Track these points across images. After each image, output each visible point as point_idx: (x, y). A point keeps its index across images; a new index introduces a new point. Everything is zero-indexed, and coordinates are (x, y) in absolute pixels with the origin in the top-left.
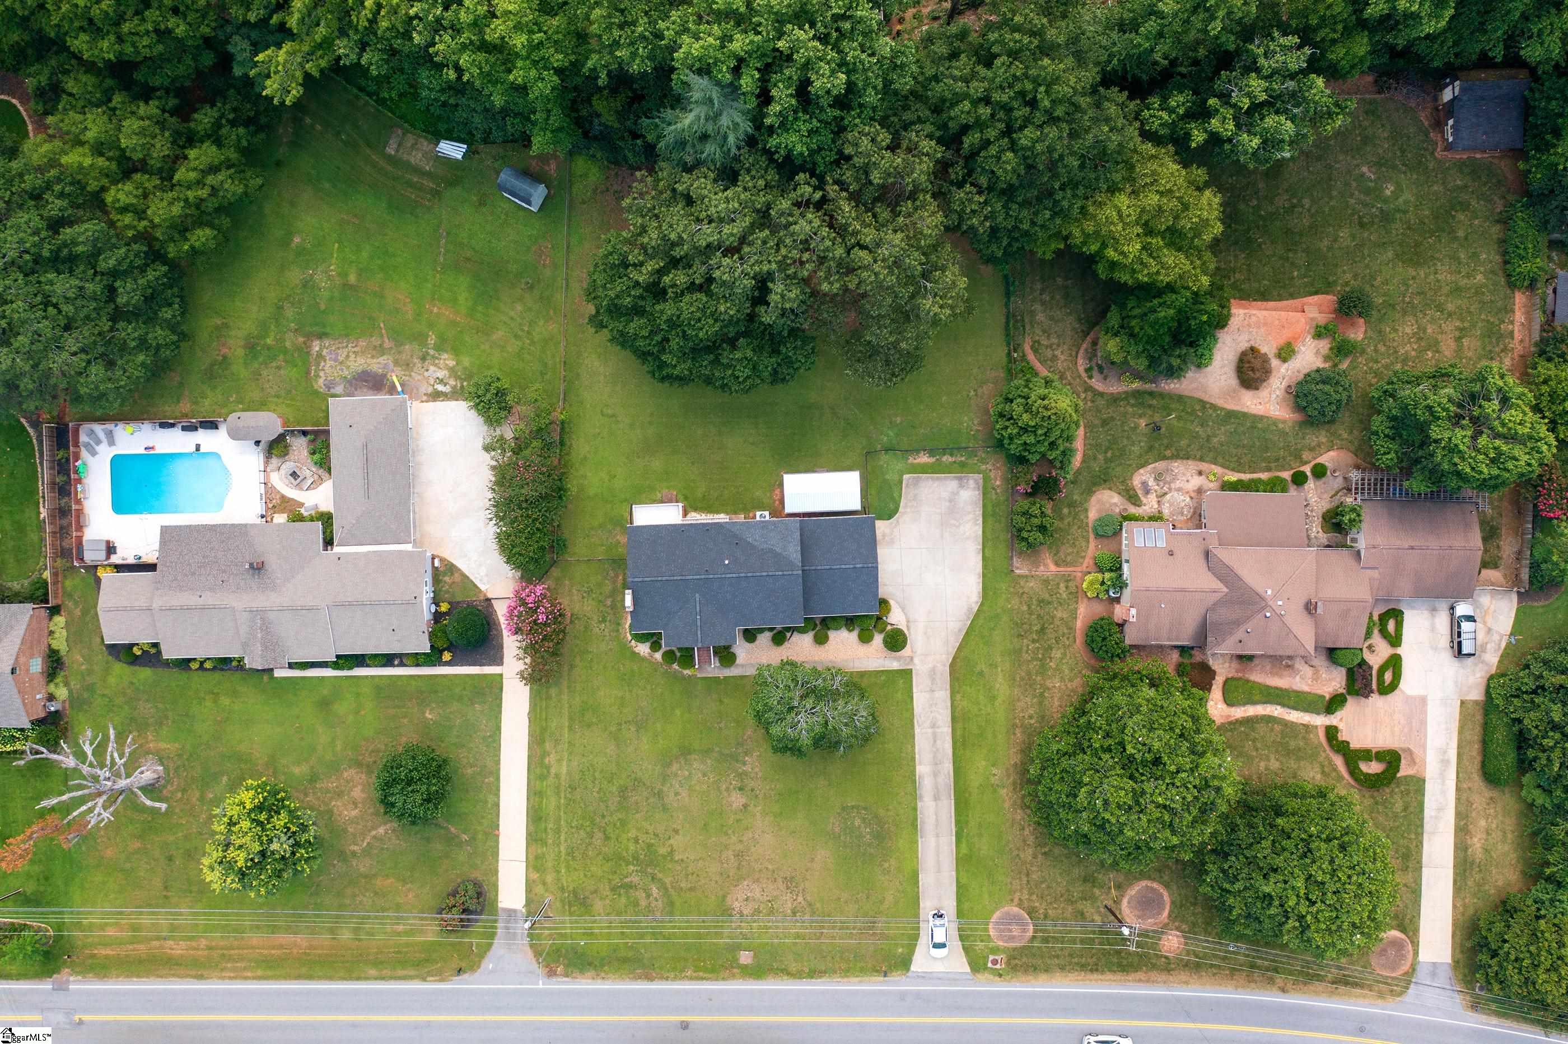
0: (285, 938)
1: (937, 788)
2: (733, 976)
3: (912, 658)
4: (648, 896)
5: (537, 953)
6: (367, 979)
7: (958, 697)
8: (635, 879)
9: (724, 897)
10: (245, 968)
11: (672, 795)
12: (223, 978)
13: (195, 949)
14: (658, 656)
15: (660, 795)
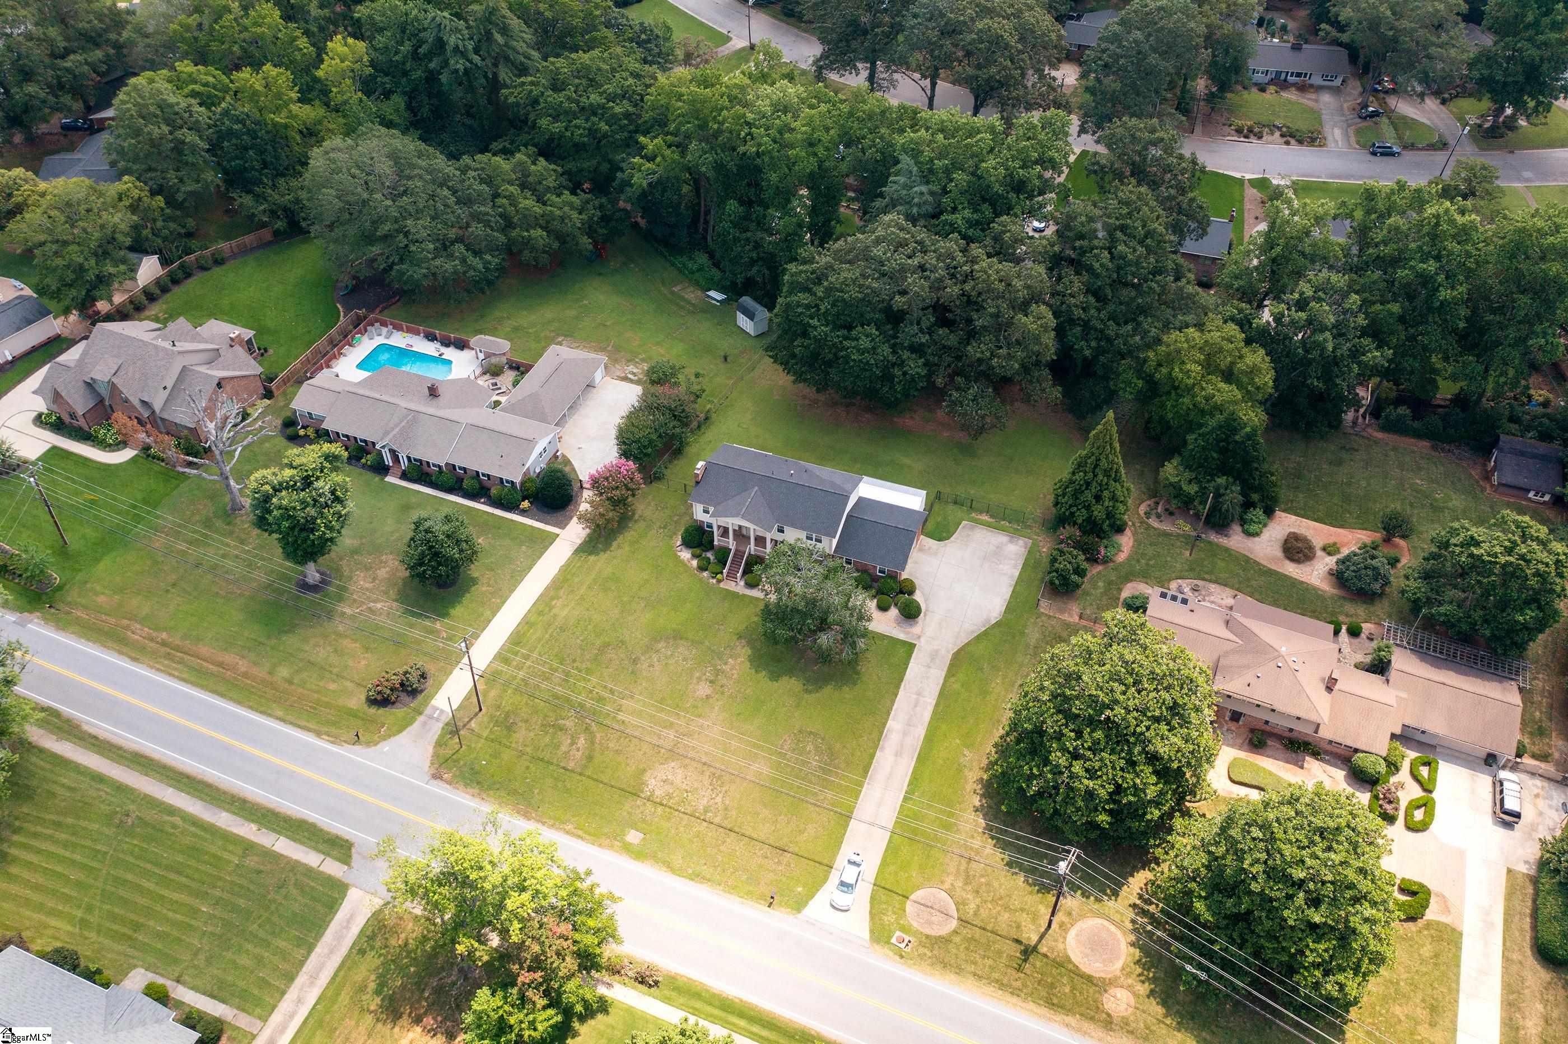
0: (229, 658)
1: (902, 745)
2: (611, 847)
3: (919, 637)
4: (572, 744)
5: (436, 755)
6: (270, 715)
7: (953, 679)
8: (569, 723)
9: (644, 770)
10: (176, 669)
11: (645, 665)
12: (152, 667)
13: (152, 640)
14: (695, 563)
15: (635, 661)
